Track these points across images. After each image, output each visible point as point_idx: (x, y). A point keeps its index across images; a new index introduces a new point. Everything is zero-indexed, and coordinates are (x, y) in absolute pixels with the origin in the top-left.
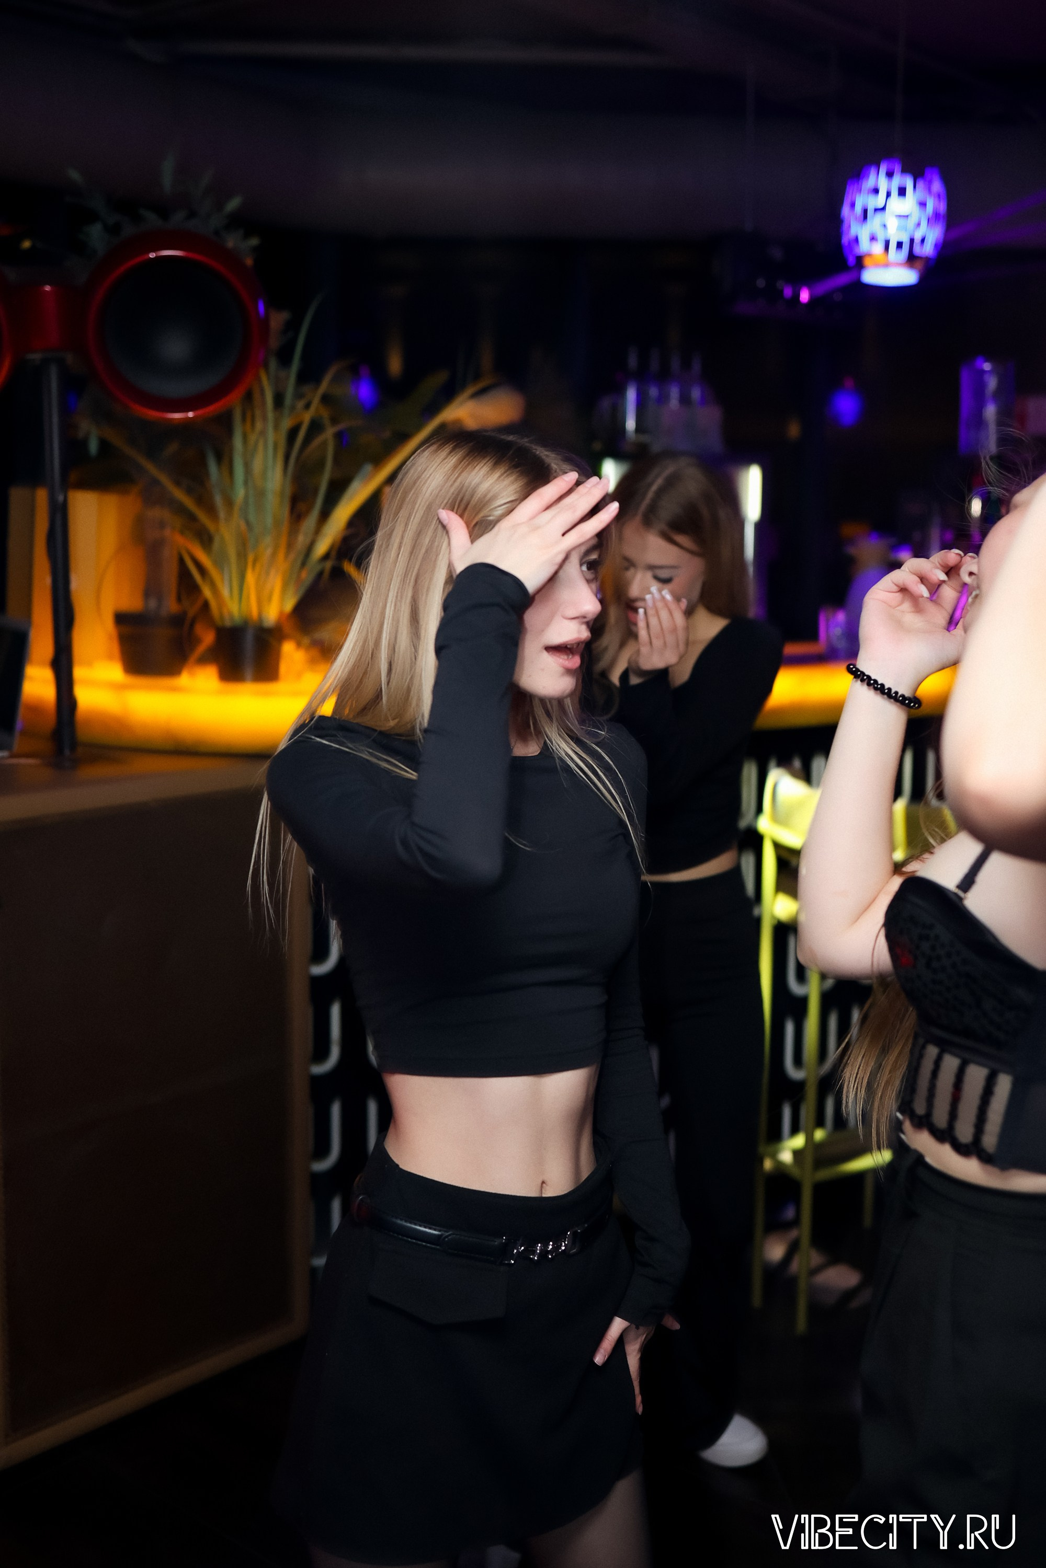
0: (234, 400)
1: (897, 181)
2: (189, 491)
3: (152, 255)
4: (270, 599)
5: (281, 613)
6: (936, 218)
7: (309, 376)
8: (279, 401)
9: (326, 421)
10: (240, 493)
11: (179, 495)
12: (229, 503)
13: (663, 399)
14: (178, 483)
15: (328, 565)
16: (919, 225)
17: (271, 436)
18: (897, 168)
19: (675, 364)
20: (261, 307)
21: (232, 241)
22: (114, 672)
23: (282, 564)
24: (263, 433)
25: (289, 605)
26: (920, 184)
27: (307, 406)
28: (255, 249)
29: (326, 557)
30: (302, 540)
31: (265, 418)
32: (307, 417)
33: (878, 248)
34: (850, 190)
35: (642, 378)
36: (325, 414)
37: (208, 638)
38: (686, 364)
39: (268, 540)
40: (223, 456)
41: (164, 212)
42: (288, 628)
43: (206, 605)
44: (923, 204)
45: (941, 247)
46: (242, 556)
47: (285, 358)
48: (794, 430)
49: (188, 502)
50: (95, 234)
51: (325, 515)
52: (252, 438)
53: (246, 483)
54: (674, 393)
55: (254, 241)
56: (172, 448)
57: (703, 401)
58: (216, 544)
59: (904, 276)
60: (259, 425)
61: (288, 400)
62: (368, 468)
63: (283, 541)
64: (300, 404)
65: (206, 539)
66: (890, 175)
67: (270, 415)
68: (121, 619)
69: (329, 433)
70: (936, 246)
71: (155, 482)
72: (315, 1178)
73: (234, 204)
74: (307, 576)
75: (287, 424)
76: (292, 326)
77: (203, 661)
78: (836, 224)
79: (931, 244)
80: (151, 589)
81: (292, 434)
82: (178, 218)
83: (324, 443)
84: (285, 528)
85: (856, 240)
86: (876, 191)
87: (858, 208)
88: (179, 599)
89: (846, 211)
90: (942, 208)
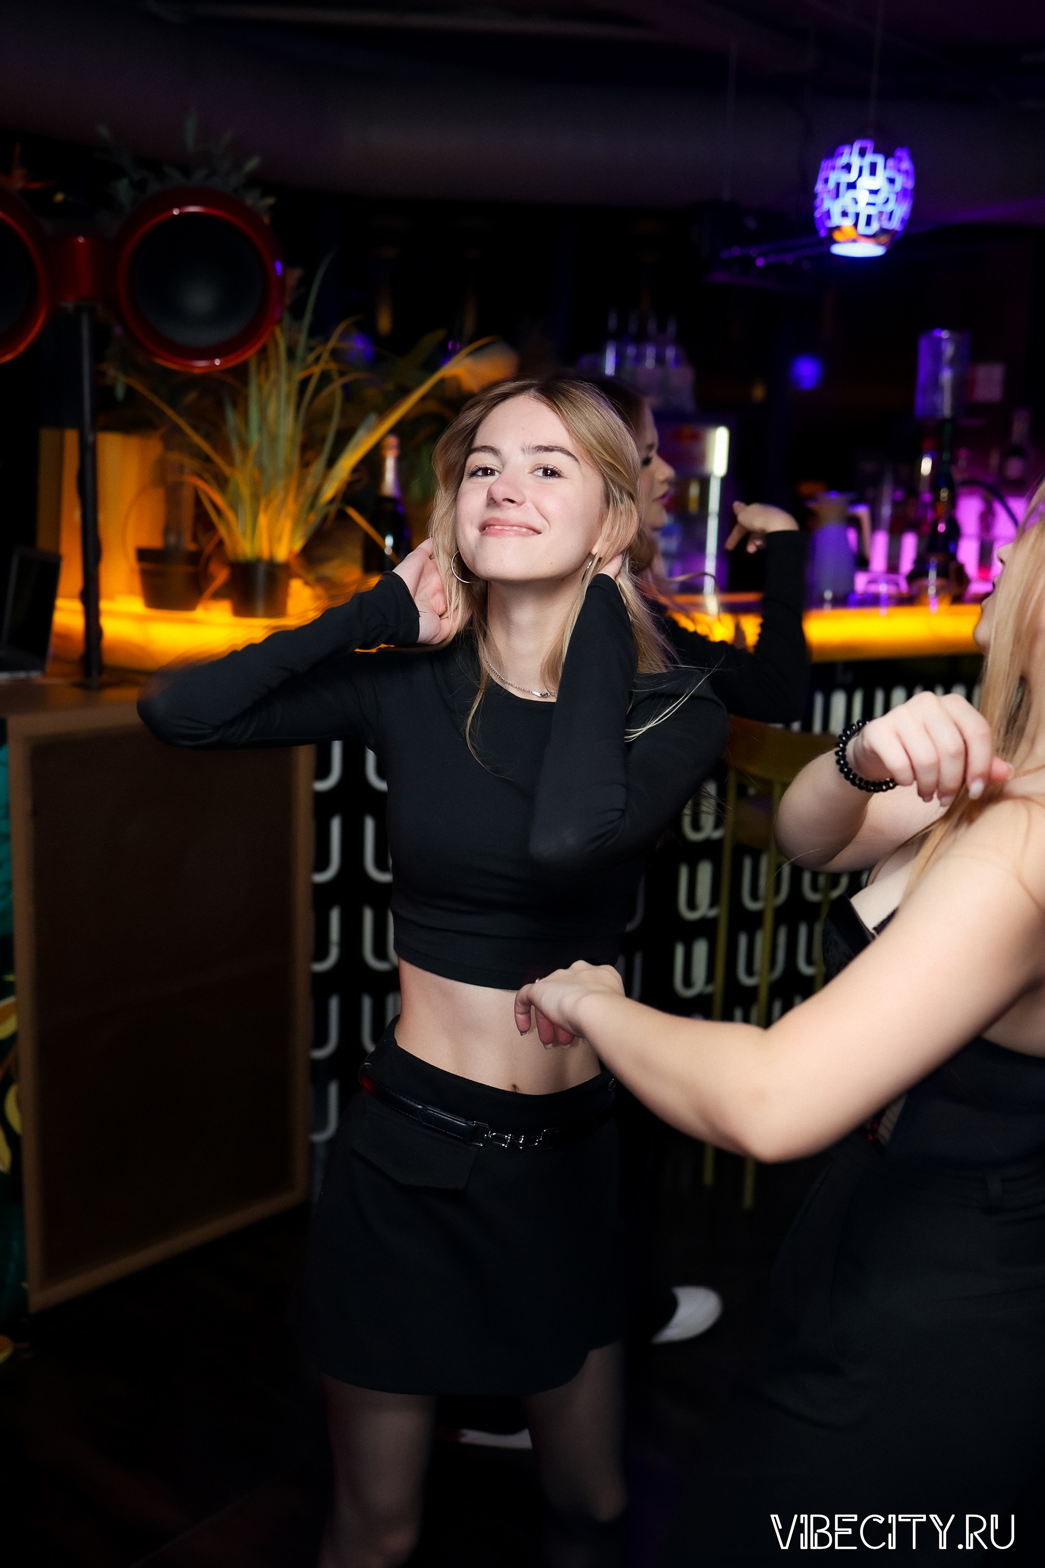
0: (251, 355)
1: (869, 158)
2: (206, 437)
3: (176, 212)
4: (280, 539)
5: (291, 552)
6: (903, 194)
7: (319, 331)
8: (291, 354)
9: (335, 375)
10: (255, 438)
11: (197, 439)
12: (245, 447)
13: (640, 358)
14: (196, 429)
15: (333, 509)
16: (887, 200)
17: (284, 387)
18: (869, 145)
19: (652, 327)
20: (278, 266)
21: (251, 199)
22: (136, 605)
23: (291, 506)
24: (276, 383)
25: (298, 545)
26: (891, 163)
27: (317, 359)
28: (272, 208)
29: (332, 501)
30: (310, 483)
31: (278, 368)
32: (317, 370)
33: (847, 223)
34: (824, 164)
35: (621, 338)
36: (333, 367)
37: (221, 576)
38: (662, 328)
39: (281, 484)
40: (240, 401)
41: (186, 172)
42: (296, 566)
43: (221, 543)
44: (892, 181)
45: (907, 222)
46: (256, 498)
47: (297, 312)
48: (759, 393)
49: (206, 447)
50: (122, 189)
51: (331, 463)
52: (266, 387)
53: (260, 429)
54: (650, 353)
55: (270, 201)
56: (192, 396)
57: (677, 361)
58: (231, 487)
59: (871, 250)
60: (273, 375)
61: (300, 351)
62: (372, 418)
63: (294, 484)
64: (311, 358)
65: (222, 482)
66: (862, 153)
67: (284, 365)
68: (143, 555)
69: (337, 385)
70: (903, 221)
71: (177, 429)
72: (315, 1064)
73: (252, 164)
74: (314, 519)
75: (299, 375)
76: (305, 282)
77: (218, 596)
78: (811, 198)
79: (899, 218)
80: (170, 527)
81: (304, 383)
82: (199, 176)
83: (333, 394)
84: (296, 471)
85: (828, 214)
86: (848, 167)
87: (831, 185)
88: (195, 539)
89: (819, 187)
90: (910, 185)
